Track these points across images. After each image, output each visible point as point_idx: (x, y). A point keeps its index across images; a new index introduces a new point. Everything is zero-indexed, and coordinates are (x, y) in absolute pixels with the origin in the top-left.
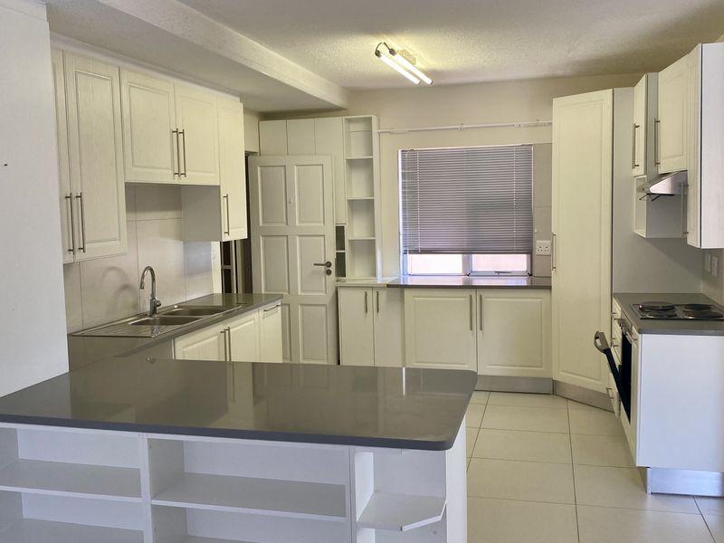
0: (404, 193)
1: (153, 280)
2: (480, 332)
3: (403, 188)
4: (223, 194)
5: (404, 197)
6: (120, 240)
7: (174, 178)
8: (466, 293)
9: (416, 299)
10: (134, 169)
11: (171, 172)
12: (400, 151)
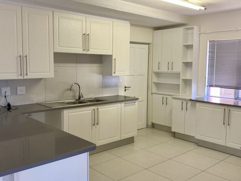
0: (209, 59)
1: (79, 87)
2: (228, 127)
3: (209, 57)
4: (114, 58)
5: (209, 62)
6: (50, 72)
7: (83, 52)
8: (223, 107)
9: (201, 107)
10: (60, 48)
11: (82, 49)
12: (208, 41)
